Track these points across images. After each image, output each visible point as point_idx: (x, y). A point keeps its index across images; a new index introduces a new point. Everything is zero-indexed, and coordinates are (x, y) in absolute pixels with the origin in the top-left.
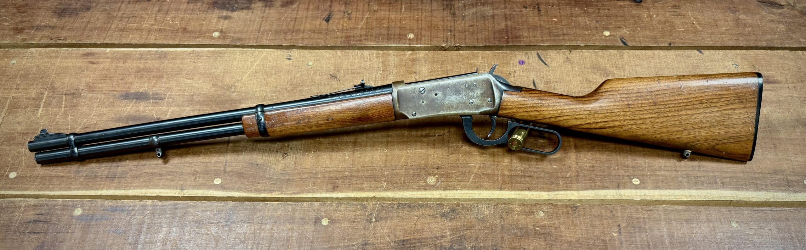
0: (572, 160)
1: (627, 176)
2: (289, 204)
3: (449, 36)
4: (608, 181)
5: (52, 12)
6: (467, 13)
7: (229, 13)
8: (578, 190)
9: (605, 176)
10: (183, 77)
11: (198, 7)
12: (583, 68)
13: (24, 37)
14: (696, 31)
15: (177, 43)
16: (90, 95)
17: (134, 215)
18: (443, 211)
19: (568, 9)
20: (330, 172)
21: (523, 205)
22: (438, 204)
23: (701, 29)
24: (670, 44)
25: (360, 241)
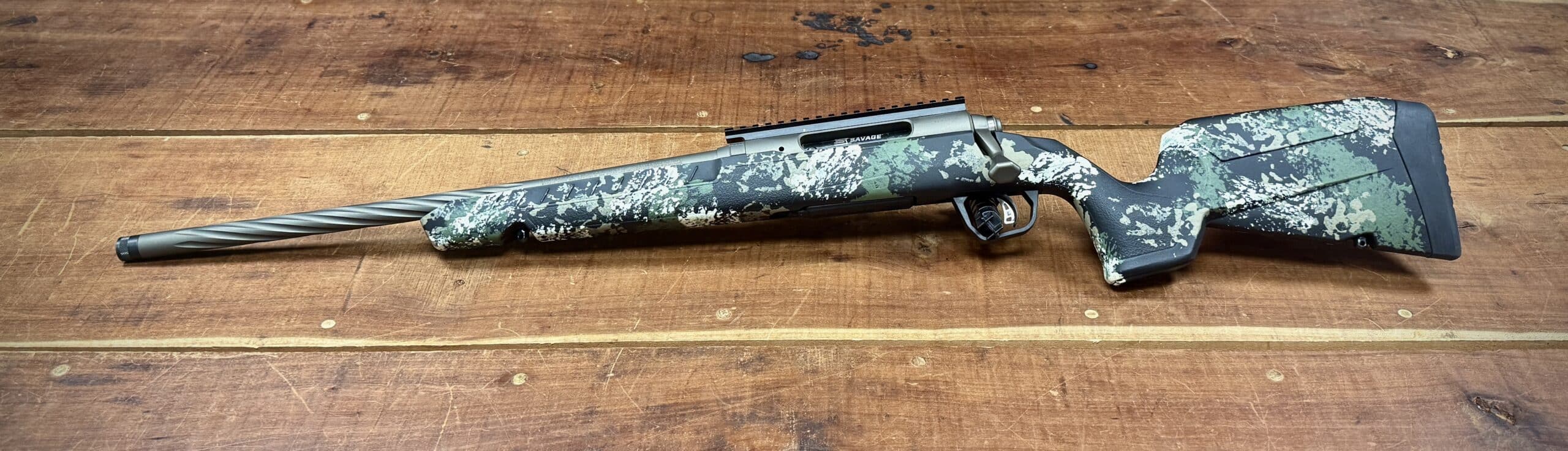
1: (1076, 306)
2: (454, 355)
4: (1040, 313)
5: (80, 90)
6: (799, 84)
7: (392, 89)
8: (988, 326)
9: (1036, 306)
10: (294, 176)
11: (338, 81)
13: (23, 121)
14: (1192, 105)
15: (291, 128)
16: (120, 203)
17: (167, 374)
18: (742, 360)
19: (972, 78)
20: (539, 305)
21: (889, 349)
22: (732, 349)
23: (1202, 101)
24: (1147, 122)
25: (581, 408)
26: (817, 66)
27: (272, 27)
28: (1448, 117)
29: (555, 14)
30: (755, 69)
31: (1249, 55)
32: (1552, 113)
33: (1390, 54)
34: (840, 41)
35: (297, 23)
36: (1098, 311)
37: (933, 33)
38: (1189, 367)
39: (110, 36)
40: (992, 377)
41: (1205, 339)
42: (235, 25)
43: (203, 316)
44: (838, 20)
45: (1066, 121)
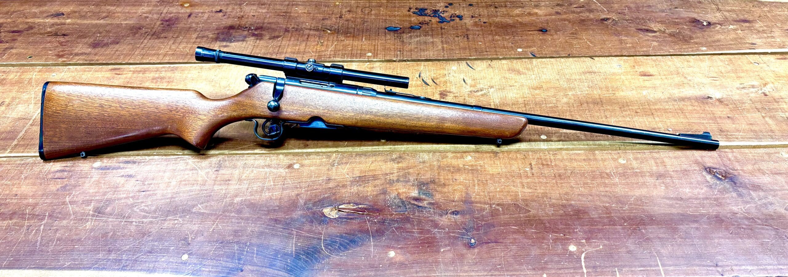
26: (420, 32)
27: (172, 17)
28: (703, 51)
29: (300, 10)
30: (392, 33)
31: (614, 25)
32: (750, 49)
33: (677, 24)
34: (430, 21)
35: (184, 15)
36: (546, 136)
37: (472, 17)
38: (586, 158)
39: (98, 22)
40: (500, 163)
41: (592, 146)
42: (155, 16)
44: (428, 11)
45: (534, 55)
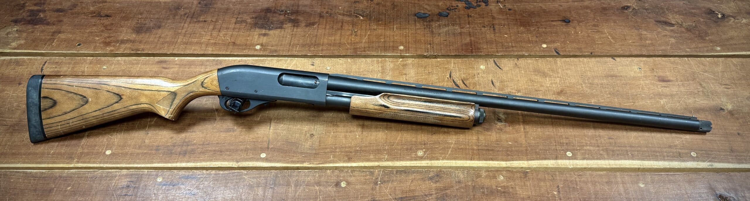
0: (522, 138)
1: (563, 150)
2: (316, 172)
3: (429, 48)
4: (548, 154)
5: (132, 30)
6: (441, 31)
7: (267, 32)
8: (528, 160)
9: (546, 150)
11: (243, 27)
12: (528, 71)
13: (112, 48)
14: (610, 44)
17: (202, 181)
18: (430, 176)
19: (515, 28)
20: (346, 148)
21: (489, 171)
22: (426, 171)
23: (614, 42)
24: (591, 53)
25: (370, 198)
26: (448, 20)
28: (717, 51)
30: (421, 22)
33: (694, 15)
34: (457, 6)
36: (572, 153)
37: (498, 2)
38: (608, 180)
40: (530, 185)
41: (614, 166)
43: (210, 151)
45: (557, 53)
